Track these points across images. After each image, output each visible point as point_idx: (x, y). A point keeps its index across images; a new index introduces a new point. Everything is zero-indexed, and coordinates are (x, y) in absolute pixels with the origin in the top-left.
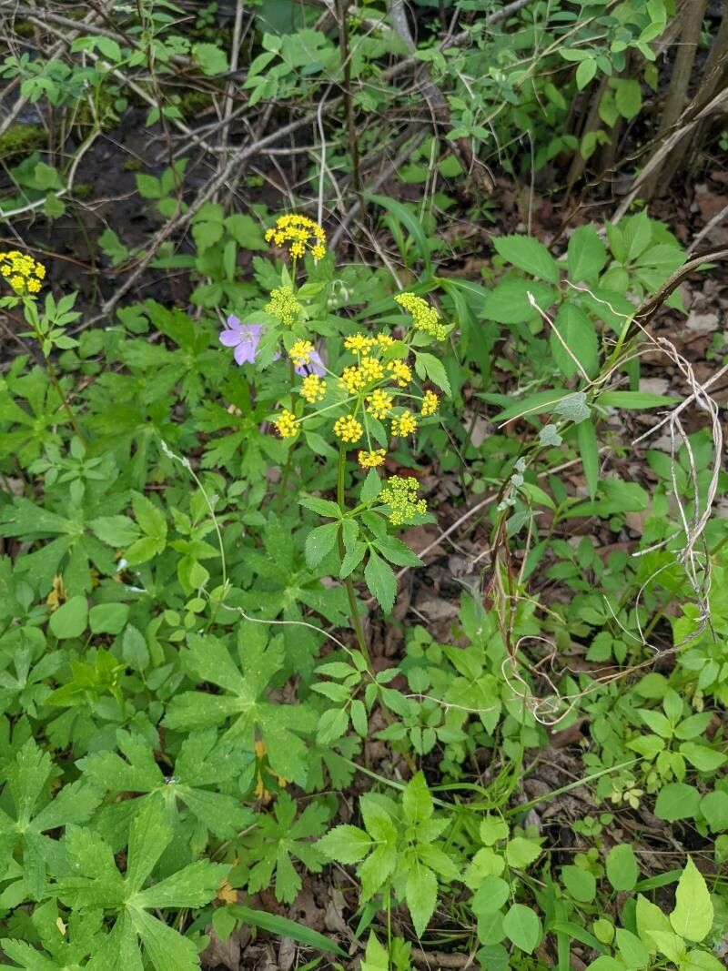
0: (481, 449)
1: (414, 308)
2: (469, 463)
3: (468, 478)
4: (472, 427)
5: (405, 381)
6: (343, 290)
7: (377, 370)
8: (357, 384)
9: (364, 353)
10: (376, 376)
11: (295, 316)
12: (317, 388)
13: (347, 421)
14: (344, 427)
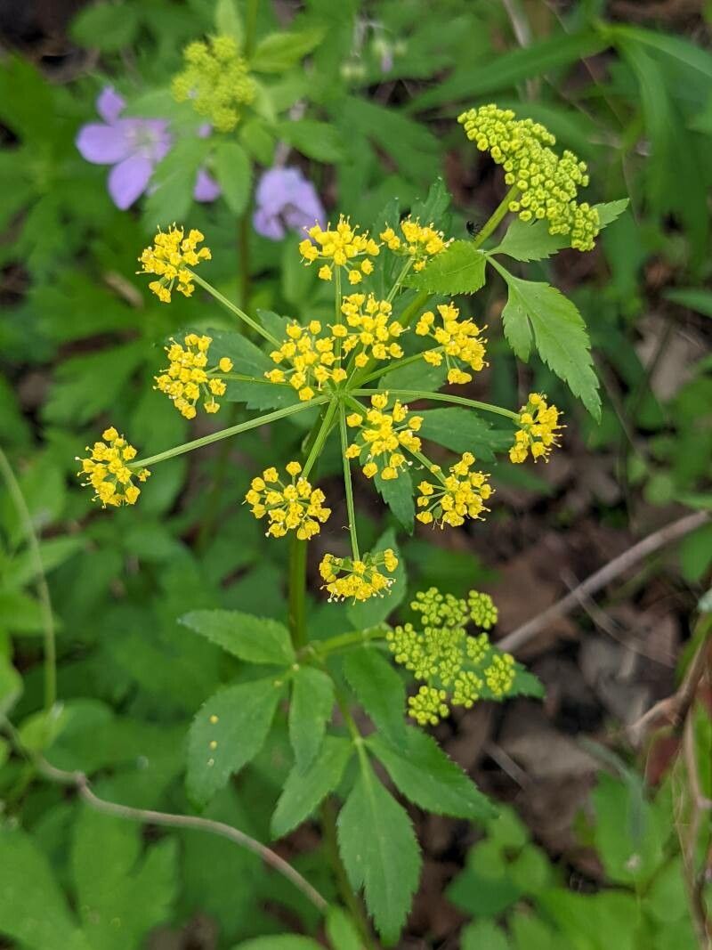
0: (673, 406)
1: (510, 154)
2: (645, 433)
3: (638, 467)
4: (659, 356)
5: (467, 369)
6: (381, 47)
7: (383, 334)
8: (321, 374)
9: (355, 277)
10: (379, 352)
11: (245, 110)
12: (201, 376)
13: (287, 479)
14: (274, 497)
